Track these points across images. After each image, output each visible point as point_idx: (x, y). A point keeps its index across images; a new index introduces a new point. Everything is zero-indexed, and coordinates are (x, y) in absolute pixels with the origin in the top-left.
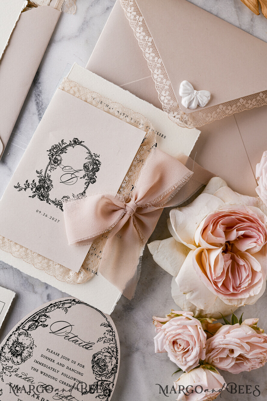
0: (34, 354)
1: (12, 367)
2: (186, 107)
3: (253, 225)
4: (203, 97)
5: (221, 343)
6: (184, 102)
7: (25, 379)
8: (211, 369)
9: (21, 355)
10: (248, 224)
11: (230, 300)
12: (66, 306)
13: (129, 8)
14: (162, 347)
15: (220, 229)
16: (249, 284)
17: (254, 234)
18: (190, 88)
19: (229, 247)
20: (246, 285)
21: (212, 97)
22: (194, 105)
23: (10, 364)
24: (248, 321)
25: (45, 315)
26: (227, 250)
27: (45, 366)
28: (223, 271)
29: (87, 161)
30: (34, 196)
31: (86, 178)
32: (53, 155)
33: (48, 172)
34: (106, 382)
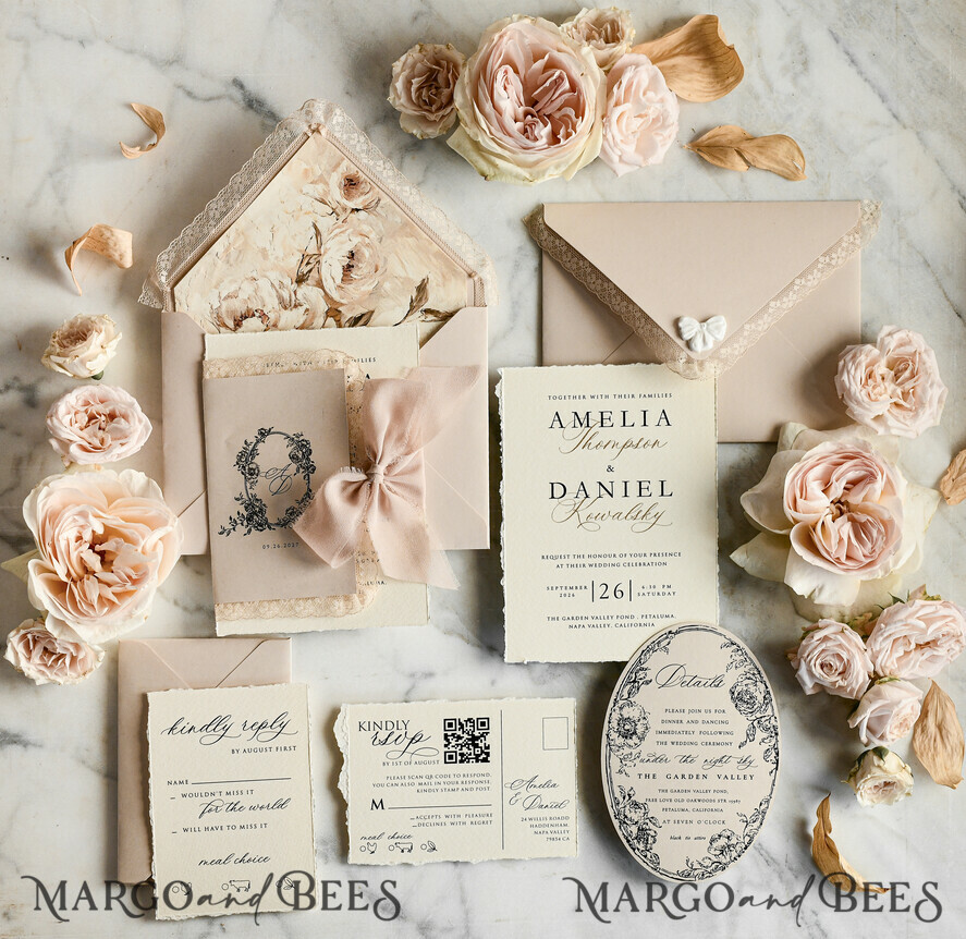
0: (651, 724)
1: (631, 754)
3: (854, 462)
7: (655, 761)
8: (891, 680)
9: (635, 733)
10: (849, 463)
11: (871, 573)
12: (664, 643)
13: (565, 257)
15: (814, 488)
17: (861, 472)
19: (844, 508)
23: (627, 750)
25: (642, 669)
26: (842, 514)
27: (673, 732)
28: (841, 540)
29: (290, 448)
30: (249, 531)
31: (301, 470)
32: (244, 467)
33: (250, 491)
34: (763, 719)
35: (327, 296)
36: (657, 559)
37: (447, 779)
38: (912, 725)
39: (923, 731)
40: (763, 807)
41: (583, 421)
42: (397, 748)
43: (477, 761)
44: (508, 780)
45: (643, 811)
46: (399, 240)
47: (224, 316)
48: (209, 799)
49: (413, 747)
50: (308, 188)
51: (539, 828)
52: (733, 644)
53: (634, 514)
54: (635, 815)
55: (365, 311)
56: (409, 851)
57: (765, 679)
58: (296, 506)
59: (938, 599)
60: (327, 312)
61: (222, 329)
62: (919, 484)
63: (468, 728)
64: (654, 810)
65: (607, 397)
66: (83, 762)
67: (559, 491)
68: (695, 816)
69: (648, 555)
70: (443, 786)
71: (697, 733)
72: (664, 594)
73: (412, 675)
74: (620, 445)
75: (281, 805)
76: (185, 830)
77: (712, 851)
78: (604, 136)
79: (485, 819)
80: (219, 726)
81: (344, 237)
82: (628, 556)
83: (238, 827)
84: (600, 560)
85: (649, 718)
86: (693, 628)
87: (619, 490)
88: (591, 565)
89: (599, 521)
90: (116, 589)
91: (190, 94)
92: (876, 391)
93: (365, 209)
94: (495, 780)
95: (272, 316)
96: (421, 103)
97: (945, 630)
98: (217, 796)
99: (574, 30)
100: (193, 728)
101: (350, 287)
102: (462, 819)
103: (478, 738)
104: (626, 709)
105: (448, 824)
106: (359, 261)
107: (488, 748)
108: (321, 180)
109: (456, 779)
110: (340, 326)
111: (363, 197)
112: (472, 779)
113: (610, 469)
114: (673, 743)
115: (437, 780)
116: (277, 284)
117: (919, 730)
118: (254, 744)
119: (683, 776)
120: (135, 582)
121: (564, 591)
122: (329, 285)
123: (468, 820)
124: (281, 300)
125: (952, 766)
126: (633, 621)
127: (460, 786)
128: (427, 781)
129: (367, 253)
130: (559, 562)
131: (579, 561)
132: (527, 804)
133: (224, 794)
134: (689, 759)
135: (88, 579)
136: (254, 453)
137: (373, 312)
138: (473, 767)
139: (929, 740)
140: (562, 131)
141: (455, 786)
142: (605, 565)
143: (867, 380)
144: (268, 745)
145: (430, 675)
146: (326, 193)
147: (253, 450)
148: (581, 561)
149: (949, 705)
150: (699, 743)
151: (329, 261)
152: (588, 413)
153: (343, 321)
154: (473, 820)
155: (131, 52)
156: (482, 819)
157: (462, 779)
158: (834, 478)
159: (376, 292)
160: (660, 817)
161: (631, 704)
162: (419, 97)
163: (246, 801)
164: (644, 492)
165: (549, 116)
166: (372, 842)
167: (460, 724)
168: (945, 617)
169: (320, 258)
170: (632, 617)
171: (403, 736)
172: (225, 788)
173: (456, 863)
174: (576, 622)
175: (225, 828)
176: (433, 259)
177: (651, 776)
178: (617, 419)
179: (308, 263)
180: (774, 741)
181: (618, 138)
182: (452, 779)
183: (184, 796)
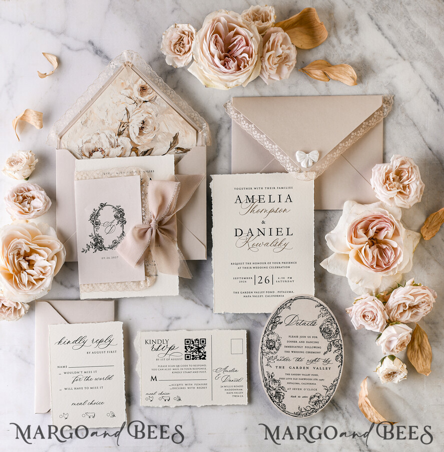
0: (282, 343)
1: (273, 357)
2: (306, 167)
3: (380, 220)
4: (314, 155)
5: (393, 302)
6: (303, 165)
7: (284, 360)
8: (397, 323)
9: (274, 347)
10: (377, 221)
11: (387, 273)
12: (288, 305)
13: (242, 122)
14: (358, 323)
15: (361, 232)
16: (395, 258)
17: (383, 225)
18: (303, 154)
19: (375, 242)
20: (393, 259)
21: (320, 153)
22: (310, 164)
23: (271, 355)
24: (409, 282)
25: (278, 317)
26: (373, 244)
27: (292, 347)
28: (373, 257)
29: (115, 213)
30: (96, 251)
31: (120, 223)
32: (93, 221)
33: (96, 232)
34: (335, 341)
35: (132, 142)
36: (285, 265)
37: (186, 367)
38: (407, 345)
39: (412, 348)
40: (335, 383)
41: (251, 200)
42: (163, 352)
43: (200, 359)
44: (214, 368)
45: (278, 384)
46: (165, 115)
47: (84, 151)
48: (76, 375)
49: (170, 352)
50: (123, 91)
51: (229, 391)
52: (321, 305)
53: (274, 244)
54: (275, 386)
55: (149, 148)
56: (168, 400)
57: (336, 322)
58: (117, 239)
59: (420, 285)
60: (132, 149)
61: (84, 157)
62: (410, 230)
63: (196, 343)
64: (283, 383)
65: (262, 188)
66: (19, 357)
67: (239, 233)
68: (303, 387)
69: (281, 263)
70: (184, 370)
71: (304, 347)
72: (288, 281)
73: (170, 318)
74: (268, 211)
75: (109, 378)
76: (66, 389)
77: (311, 403)
78: (262, 66)
79: (204, 386)
80: (81, 341)
81: (139, 114)
82: (272, 263)
83: (90, 388)
84: (258, 265)
85: (281, 340)
86: (302, 298)
87: (267, 232)
88: (254, 268)
89: (258, 247)
90: (35, 277)
91: (69, 48)
92: (390, 186)
93: (150, 101)
94: (208, 368)
95: (106, 151)
96: (176, 51)
97: (423, 300)
98: (80, 373)
99: (247, 16)
100: (69, 342)
101: (142, 137)
102: (193, 386)
103: (200, 348)
104: (270, 336)
105: (187, 388)
106: (147, 125)
107: (205, 353)
108: (129, 87)
109: (191, 367)
110: (137, 156)
111: (149, 96)
112: (198, 367)
113: (263, 222)
114: (292, 352)
115: (182, 368)
116: (108, 136)
117: (410, 347)
118: (97, 349)
119: (297, 368)
120: (44, 274)
121: (241, 280)
122: (133, 136)
123: (196, 387)
124: (111, 144)
125: (426, 364)
126: (274, 294)
127: (192, 371)
128: (177, 368)
129: (150, 121)
130: (239, 266)
131: (248, 266)
132: (223, 380)
133: (83, 372)
134: (300, 360)
135: (23, 273)
136: (98, 215)
137: (153, 149)
138: (198, 362)
139: (415, 352)
140: (242, 64)
141: (190, 371)
142: (261, 268)
143: (386, 181)
144: (103, 350)
145: (178, 318)
146: (132, 94)
147: (97, 213)
148: (249, 266)
149: (424, 335)
150: (305, 352)
151: (133, 125)
152: (253, 196)
153: (139, 153)
154: (198, 386)
155: (43, 29)
156: (202, 386)
157: (193, 367)
158: (370, 227)
159: (155, 139)
160: (286, 387)
161: (273, 333)
162: (174, 48)
163: (93, 376)
164: (279, 233)
165: (236, 57)
166: (151, 396)
167: (192, 341)
168: (424, 294)
169: (129, 124)
170: (274, 292)
171: (166, 347)
172: (84, 370)
173: (190, 406)
174: (247, 294)
175: (84, 388)
176: (181, 124)
177: (282, 367)
178: (267, 199)
179: (123, 126)
180: (340, 351)
181: (268, 67)
182: (189, 367)
183: (65, 373)
